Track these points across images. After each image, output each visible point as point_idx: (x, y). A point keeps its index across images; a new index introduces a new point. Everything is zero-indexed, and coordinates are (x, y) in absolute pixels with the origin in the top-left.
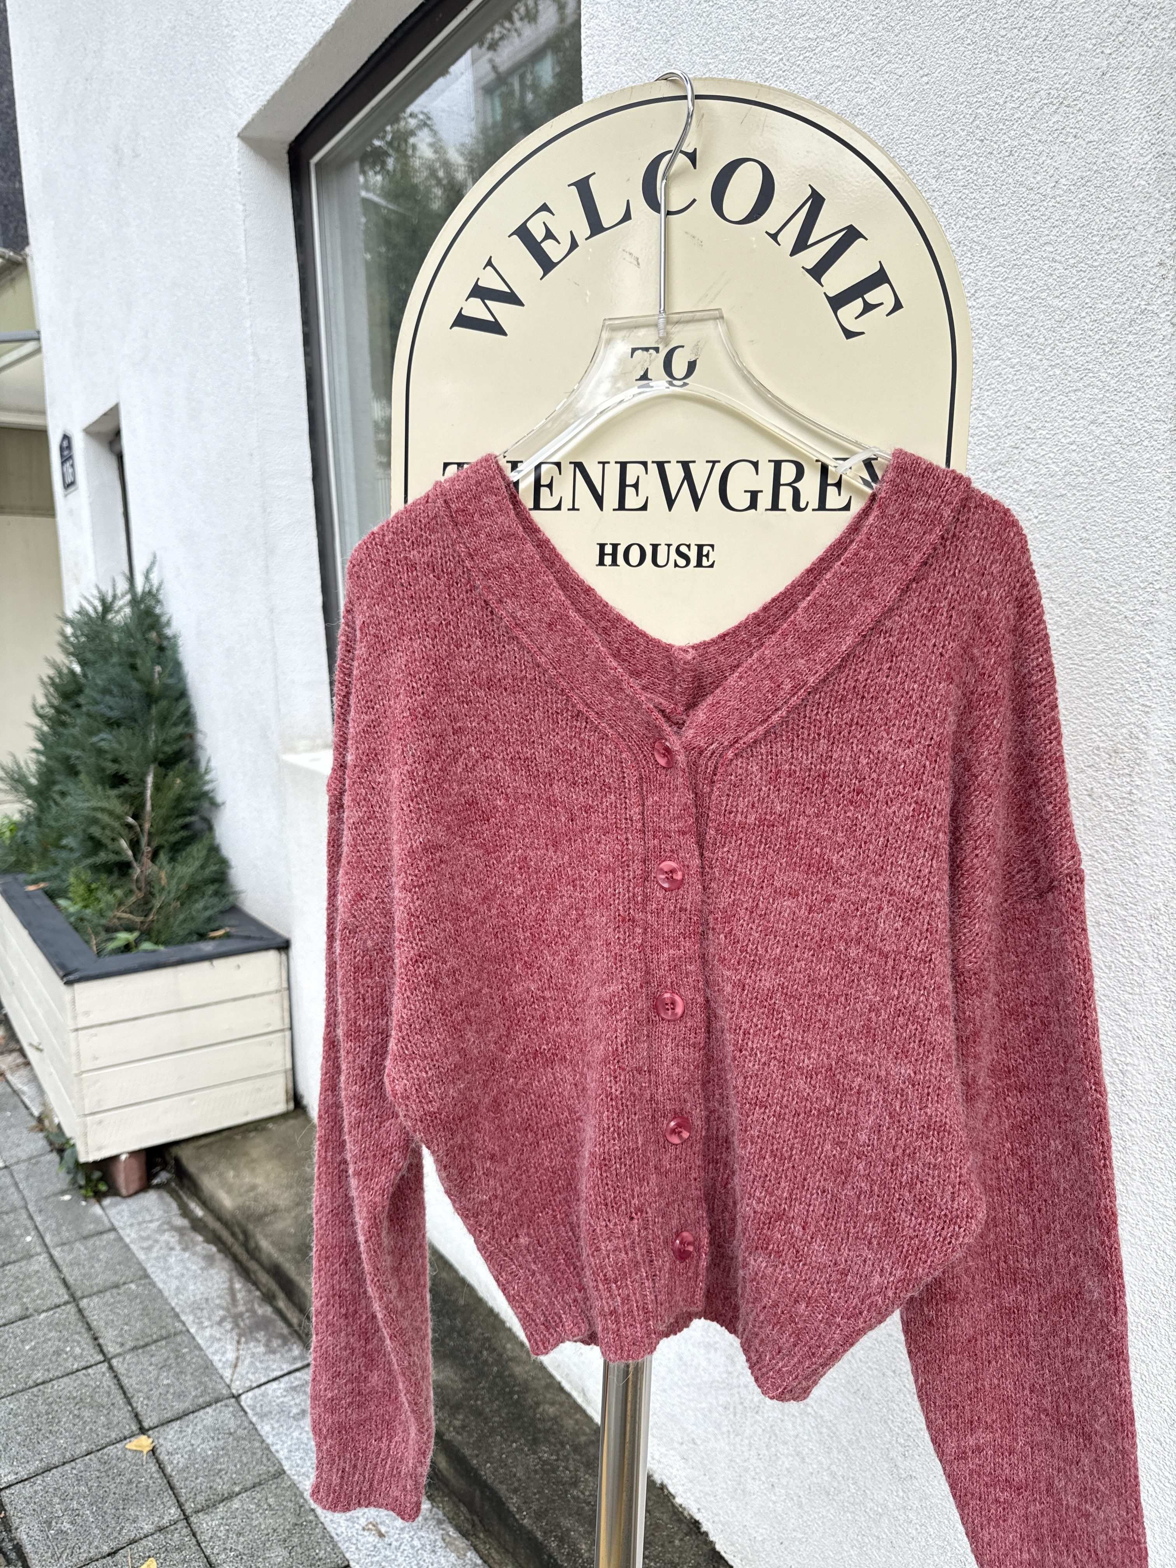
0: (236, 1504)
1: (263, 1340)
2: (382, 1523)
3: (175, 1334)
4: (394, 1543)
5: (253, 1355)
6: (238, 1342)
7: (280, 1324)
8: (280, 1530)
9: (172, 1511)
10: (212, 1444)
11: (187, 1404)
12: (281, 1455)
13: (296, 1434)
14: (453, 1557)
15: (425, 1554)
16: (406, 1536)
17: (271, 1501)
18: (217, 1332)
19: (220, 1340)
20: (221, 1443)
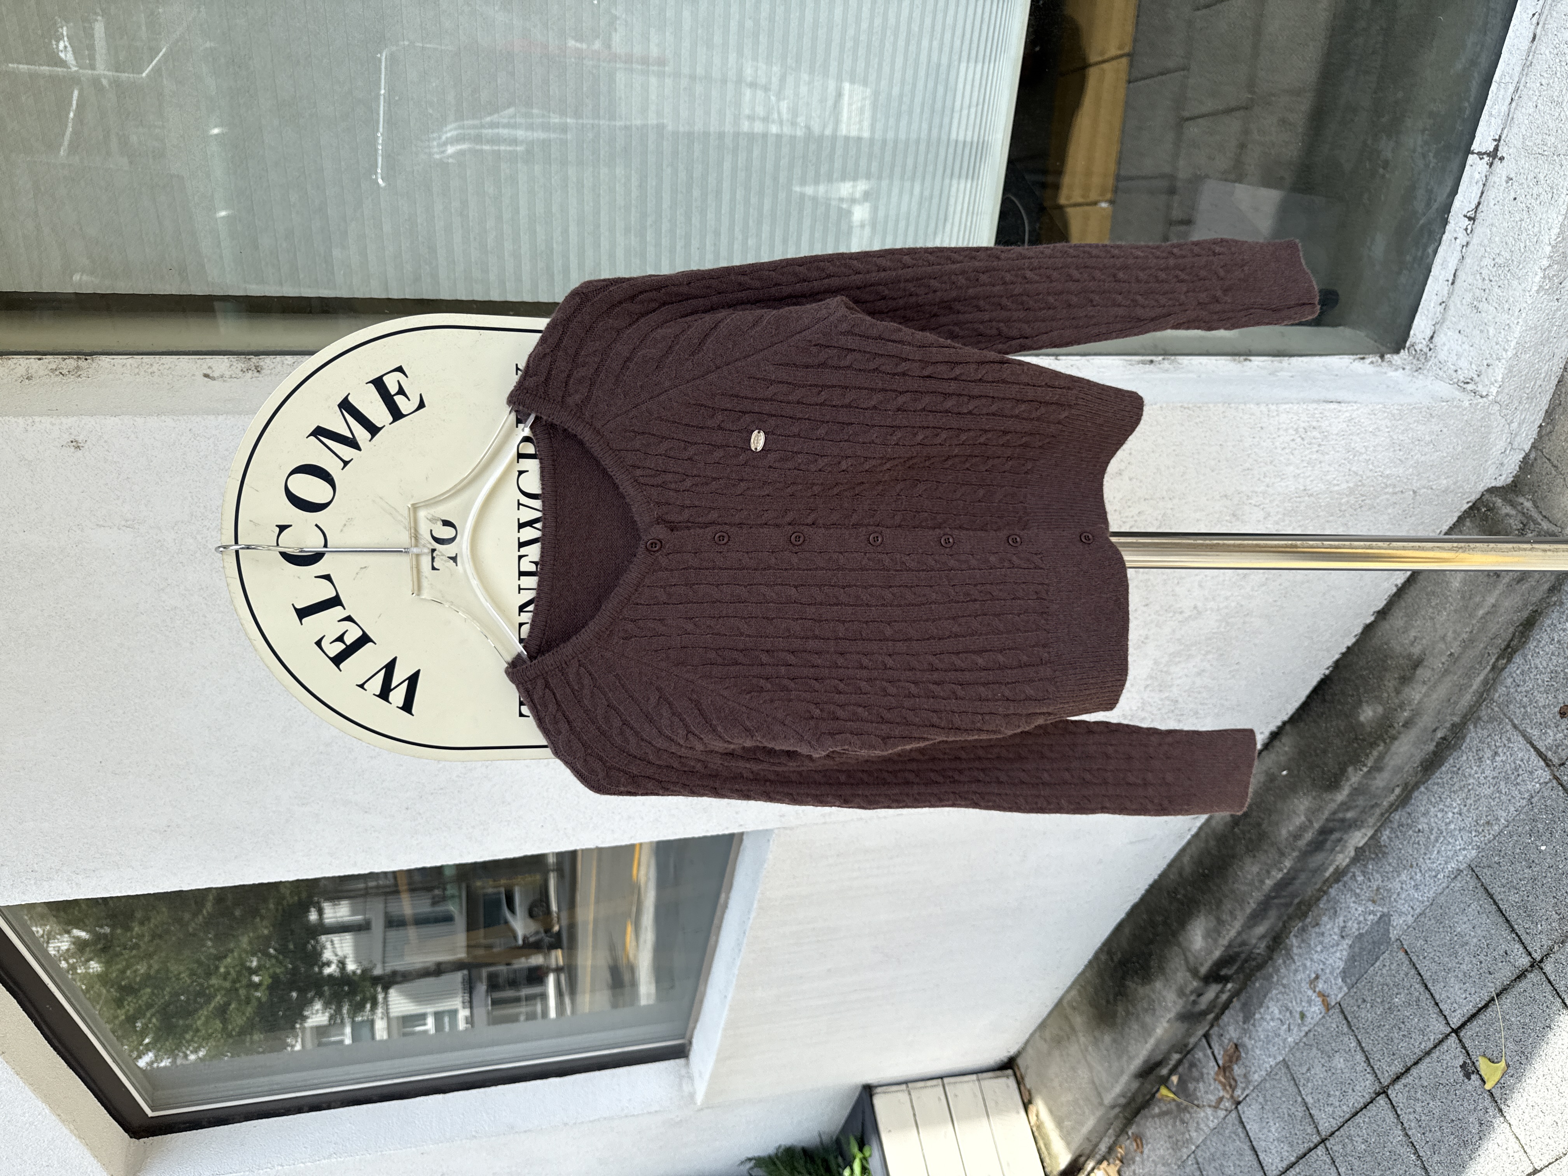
0: (1309, 1100)
1: (1194, 1084)
2: (1309, 976)
3: (1198, 1163)
4: (1321, 966)
5: (1206, 1092)
6: (1198, 1106)
7: (1180, 1069)
8: (1323, 1061)
9: (1320, 1153)
10: (1271, 1123)
11: (1246, 1148)
12: (1273, 1063)
13: (1258, 1052)
14: (1325, 919)
15: (1326, 941)
16: (1315, 957)
17: (1304, 1070)
18: (1192, 1126)
19: (1198, 1123)
20: (1270, 1115)
